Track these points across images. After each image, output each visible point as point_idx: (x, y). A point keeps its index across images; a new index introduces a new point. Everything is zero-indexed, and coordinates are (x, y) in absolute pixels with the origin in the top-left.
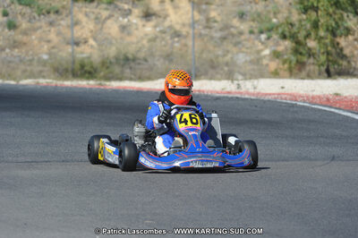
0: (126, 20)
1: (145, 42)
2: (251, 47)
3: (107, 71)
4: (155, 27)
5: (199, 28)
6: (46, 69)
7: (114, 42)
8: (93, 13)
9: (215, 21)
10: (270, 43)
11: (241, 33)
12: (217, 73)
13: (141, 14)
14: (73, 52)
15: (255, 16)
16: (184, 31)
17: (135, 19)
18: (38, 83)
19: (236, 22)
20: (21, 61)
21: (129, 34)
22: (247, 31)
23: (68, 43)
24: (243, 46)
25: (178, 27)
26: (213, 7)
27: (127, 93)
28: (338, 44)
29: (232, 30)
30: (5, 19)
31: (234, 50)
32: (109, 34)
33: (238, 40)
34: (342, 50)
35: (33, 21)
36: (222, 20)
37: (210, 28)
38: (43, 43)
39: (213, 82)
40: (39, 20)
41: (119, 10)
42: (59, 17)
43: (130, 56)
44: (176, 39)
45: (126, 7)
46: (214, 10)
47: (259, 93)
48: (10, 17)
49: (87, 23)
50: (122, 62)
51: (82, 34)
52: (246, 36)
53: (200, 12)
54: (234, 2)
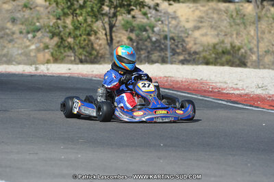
10: (35, 40)
11: (13, 33)
19: (9, 25)
22: (18, 32)
24: (16, 42)
28: (90, 40)
29: (7, 31)
34: (92, 44)
54: (8, 11)
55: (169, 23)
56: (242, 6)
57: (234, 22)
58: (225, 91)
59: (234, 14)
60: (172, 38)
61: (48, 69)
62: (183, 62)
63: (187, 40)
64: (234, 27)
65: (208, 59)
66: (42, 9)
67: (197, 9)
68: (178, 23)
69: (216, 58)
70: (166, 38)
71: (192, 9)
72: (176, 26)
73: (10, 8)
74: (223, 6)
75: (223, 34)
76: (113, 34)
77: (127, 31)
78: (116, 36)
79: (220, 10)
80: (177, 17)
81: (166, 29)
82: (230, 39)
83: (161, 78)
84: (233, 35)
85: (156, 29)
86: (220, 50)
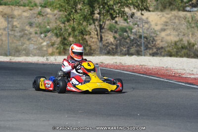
2: (36, 41)
9: (17, 27)
10: (47, 39)
11: (31, 34)
12: (20, 54)
15: (38, 25)
19: (27, 28)
22: (34, 33)
24: (32, 40)
26: (15, 20)
28: (85, 39)
31: (27, 42)
33: (29, 37)
34: (87, 42)
36: (20, 26)
37: (14, 31)
52: (33, 35)
53: (8, 22)
54: (26, 17)
55: (143, 26)
56: (196, 14)
57: (189, 25)
58: (183, 76)
59: (190, 20)
60: (146, 38)
61: (56, 60)
62: (153, 55)
63: (156, 38)
64: (190, 29)
65: (171, 53)
66: (51, 16)
67: (163, 16)
68: (150, 26)
69: (177, 52)
70: (140, 37)
71: (160, 16)
72: (148, 29)
73: (28, 15)
74: (182, 14)
75: (182, 34)
76: (103, 35)
77: (112, 32)
78: (104, 36)
79: (180, 17)
80: (149, 22)
81: (141, 31)
82: (187, 38)
83: (137, 66)
84: (189, 35)
85: (133, 31)
86: (180, 46)
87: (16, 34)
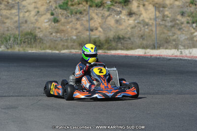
0: (118, 17)
1: (129, 29)
2: (188, 31)
3: (108, 45)
4: (135, 20)
5: (159, 21)
6: (75, 44)
7: (112, 28)
8: (101, 13)
9: (168, 17)
12: (169, 45)
13: (127, 14)
14: (90, 35)
15: (190, 14)
16: (151, 22)
17: (123, 16)
18: (71, 52)
20: (61, 40)
21: (120, 24)
23: (87, 30)
25: (147, 20)
26: (167, 9)
27: (120, 57)
30: (52, 17)
31: (179, 32)
32: (110, 25)
33: (180, 27)
35: (67, 18)
36: (172, 16)
37: (165, 21)
38: (73, 30)
39: (167, 50)
40: (71, 18)
41: (115, 11)
42: (82, 16)
43: (121, 37)
44: (146, 27)
45: (119, 9)
46: (167, 11)
47: (192, 56)
48: (55, 16)
49: (97, 18)
50: (116, 40)
51: (95, 25)
52: (185, 25)
53: (159, 12)
87: (167, 24)
